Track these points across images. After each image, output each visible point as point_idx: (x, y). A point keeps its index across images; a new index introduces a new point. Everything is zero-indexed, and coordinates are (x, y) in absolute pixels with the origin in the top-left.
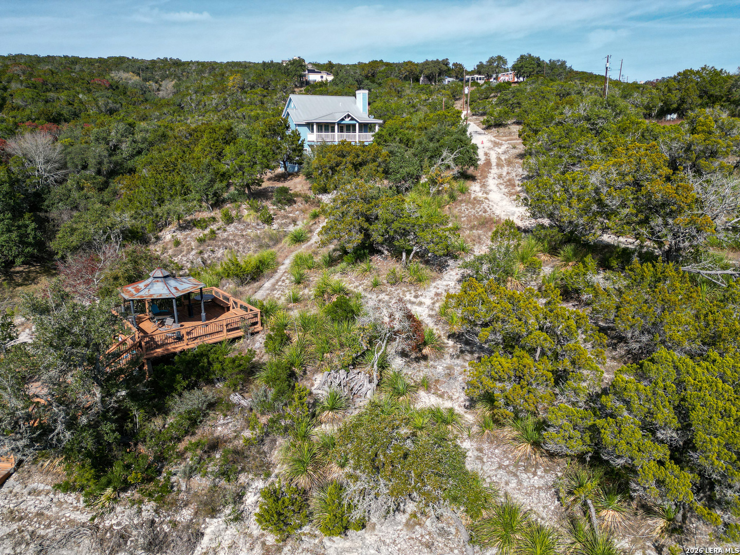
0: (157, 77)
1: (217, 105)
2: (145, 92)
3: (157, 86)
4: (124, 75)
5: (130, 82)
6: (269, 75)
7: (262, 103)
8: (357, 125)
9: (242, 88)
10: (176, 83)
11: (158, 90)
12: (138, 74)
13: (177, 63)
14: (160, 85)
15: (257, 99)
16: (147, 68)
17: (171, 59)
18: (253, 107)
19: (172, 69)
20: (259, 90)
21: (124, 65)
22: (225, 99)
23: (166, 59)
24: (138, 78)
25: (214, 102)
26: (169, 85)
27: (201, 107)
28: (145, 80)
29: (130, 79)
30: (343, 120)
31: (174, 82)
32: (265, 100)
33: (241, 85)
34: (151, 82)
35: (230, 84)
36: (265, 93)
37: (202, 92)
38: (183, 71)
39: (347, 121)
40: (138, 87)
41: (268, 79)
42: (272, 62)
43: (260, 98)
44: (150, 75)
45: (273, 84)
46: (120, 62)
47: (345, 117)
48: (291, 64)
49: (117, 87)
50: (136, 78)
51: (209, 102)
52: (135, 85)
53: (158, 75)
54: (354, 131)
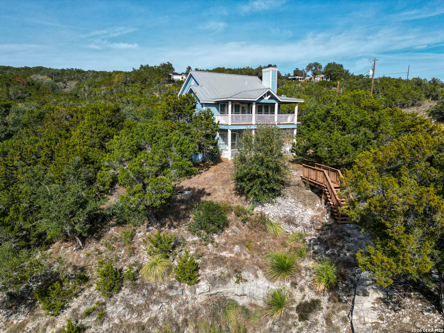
0: (65, 80)
1: (105, 94)
2: (55, 89)
3: (65, 85)
4: (40, 77)
5: (44, 82)
6: (146, 74)
7: (141, 93)
8: (276, 105)
9: (125, 83)
10: (77, 83)
11: (65, 87)
12: (52, 78)
13: (79, 71)
14: (67, 85)
15: (137, 90)
16: (58, 74)
17: (76, 69)
18: (134, 96)
19: (75, 75)
20: (138, 84)
21: (42, 72)
22: (112, 90)
23: (73, 69)
24: (51, 79)
25: (103, 92)
26: (72, 85)
27: (92, 96)
28: (57, 81)
29: (45, 80)
30: (262, 98)
31: (76, 83)
32: (143, 91)
33: (124, 81)
34: (60, 83)
35: (116, 80)
36: (143, 86)
37: (94, 85)
38: (83, 76)
39: (266, 99)
40: (50, 85)
41: (145, 77)
42: (148, 66)
43: (139, 90)
44: (60, 78)
45: (149, 80)
46: (39, 70)
47: (264, 95)
48: (162, 67)
49: (33, 84)
50: (49, 79)
51: (99, 92)
52: (48, 84)
53: (65, 78)
54: (273, 112)
